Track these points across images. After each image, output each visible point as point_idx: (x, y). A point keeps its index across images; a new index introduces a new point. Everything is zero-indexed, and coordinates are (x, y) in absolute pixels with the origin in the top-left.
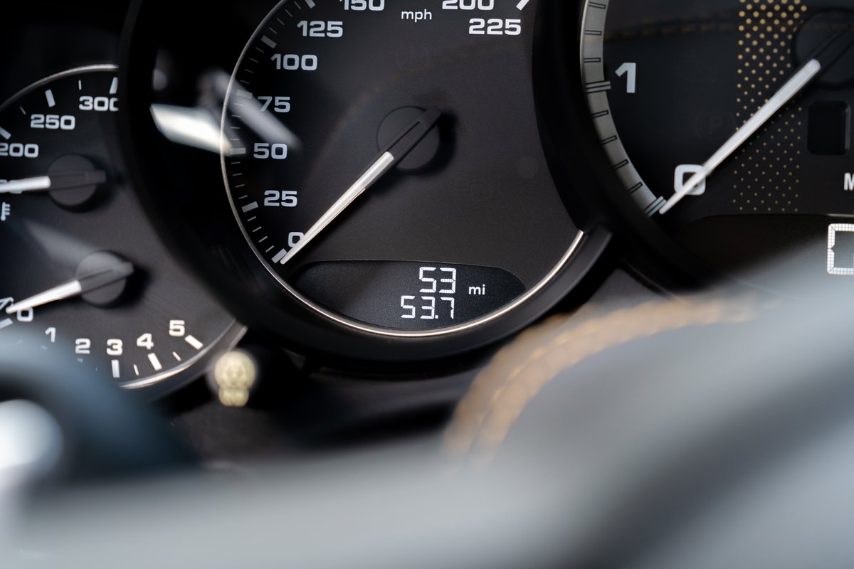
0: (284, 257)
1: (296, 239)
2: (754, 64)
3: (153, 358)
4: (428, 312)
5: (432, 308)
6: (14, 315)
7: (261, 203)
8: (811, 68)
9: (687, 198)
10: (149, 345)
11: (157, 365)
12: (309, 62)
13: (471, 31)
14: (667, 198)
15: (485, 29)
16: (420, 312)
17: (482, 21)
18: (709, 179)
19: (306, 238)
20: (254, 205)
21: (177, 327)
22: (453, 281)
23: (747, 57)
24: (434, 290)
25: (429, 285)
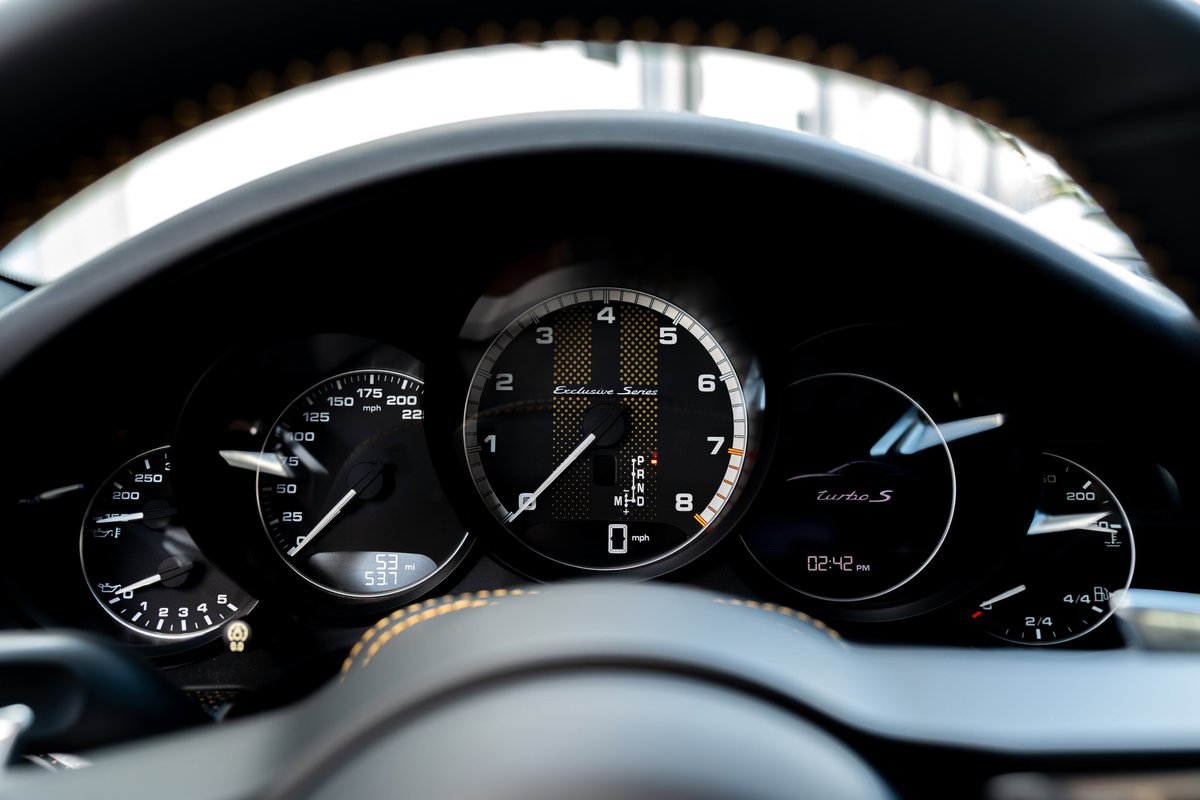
0: (293, 552)
1: (301, 540)
2: (562, 435)
3: (207, 618)
4: (382, 581)
5: (384, 579)
6: (121, 596)
7: (281, 519)
8: (591, 438)
9: (525, 512)
10: (205, 610)
11: (209, 622)
12: (310, 437)
13: (404, 417)
14: (514, 512)
15: (411, 416)
16: (376, 581)
17: (410, 411)
18: (539, 499)
19: (307, 539)
20: (277, 521)
21: (222, 599)
22: (396, 562)
23: (558, 431)
24: (385, 568)
25: (382, 565)
